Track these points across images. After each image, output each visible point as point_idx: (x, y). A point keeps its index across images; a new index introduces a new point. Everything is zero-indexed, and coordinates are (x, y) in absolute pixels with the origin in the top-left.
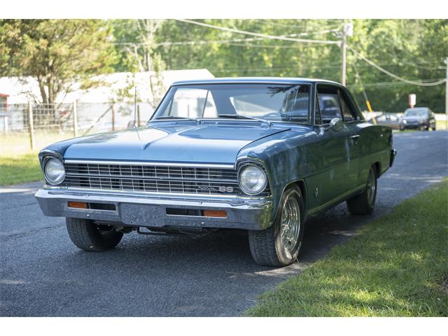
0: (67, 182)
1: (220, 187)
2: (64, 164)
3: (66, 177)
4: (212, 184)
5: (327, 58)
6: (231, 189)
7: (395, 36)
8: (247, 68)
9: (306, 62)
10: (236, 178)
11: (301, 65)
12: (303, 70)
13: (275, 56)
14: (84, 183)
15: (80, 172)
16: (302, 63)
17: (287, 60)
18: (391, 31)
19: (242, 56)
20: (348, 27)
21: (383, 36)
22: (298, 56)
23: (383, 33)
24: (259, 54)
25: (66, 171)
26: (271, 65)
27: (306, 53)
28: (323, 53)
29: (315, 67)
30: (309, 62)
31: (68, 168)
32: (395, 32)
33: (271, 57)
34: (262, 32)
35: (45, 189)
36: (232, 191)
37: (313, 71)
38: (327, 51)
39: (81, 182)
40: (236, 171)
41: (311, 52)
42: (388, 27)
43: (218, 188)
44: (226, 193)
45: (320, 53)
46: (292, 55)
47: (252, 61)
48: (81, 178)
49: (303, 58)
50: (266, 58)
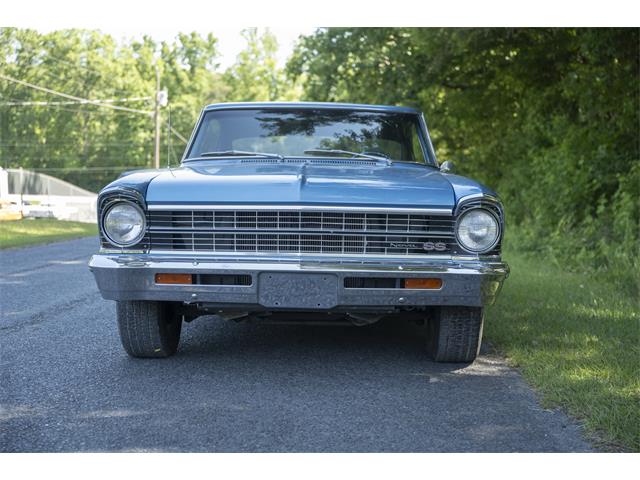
0: (147, 242)
1: (426, 244)
2: (147, 212)
3: (146, 235)
4: (411, 239)
5: (114, 134)
6: (442, 246)
7: (193, 113)
8: (14, 142)
9: (89, 139)
10: (452, 230)
11: (82, 143)
12: (85, 147)
13: (50, 130)
14: (178, 242)
15: (174, 225)
16: (84, 139)
17: (66, 135)
18: (189, 106)
19: (7, 128)
20: (162, 96)
21: (180, 113)
22: (78, 131)
23: (179, 108)
24: (30, 126)
25: (149, 224)
26: (44, 141)
27: (89, 128)
28: (108, 128)
29: (100, 145)
30: (93, 138)
31: (151, 218)
32: (193, 108)
33: (45, 130)
34: (33, 100)
35: (101, 254)
36: (444, 248)
37: (98, 149)
38: (113, 127)
39: (174, 241)
40: (454, 218)
41: (94, 126)
42: (186, 102)
43: (422, 245)
44: (434, 252)
45: (105, 129)
46: (71, 130)
47: (20, 133)
48: (174, 235)
49: (85, 133)
50: (38, 131)
